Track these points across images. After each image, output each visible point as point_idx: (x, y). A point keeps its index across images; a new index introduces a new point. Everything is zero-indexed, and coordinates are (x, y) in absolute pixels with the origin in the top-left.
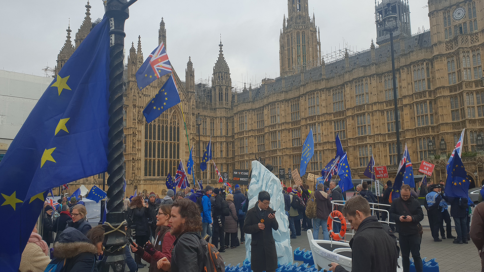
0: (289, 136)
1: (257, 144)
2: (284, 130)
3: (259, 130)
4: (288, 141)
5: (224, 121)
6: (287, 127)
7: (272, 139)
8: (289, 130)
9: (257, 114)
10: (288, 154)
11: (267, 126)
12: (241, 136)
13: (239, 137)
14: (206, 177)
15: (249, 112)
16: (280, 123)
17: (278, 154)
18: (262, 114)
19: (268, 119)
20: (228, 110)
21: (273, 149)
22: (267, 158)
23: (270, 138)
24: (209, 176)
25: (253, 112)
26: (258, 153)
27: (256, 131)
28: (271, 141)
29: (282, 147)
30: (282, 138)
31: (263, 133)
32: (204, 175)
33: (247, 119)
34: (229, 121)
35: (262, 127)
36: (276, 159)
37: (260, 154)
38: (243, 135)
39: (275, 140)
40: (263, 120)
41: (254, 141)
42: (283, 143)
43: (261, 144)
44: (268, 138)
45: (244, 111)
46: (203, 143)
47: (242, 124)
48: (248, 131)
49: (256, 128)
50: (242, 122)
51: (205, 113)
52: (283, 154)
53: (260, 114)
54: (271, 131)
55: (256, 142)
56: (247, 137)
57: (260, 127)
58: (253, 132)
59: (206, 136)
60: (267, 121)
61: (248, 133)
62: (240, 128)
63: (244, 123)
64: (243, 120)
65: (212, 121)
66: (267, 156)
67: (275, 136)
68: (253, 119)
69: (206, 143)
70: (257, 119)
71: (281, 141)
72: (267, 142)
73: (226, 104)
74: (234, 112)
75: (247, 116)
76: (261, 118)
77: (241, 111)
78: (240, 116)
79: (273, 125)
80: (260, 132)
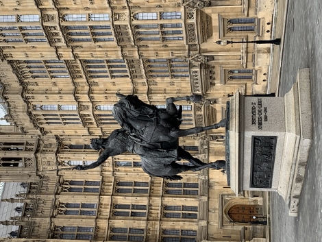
9: (34, 77)
11: (55, 53)
12: (93, 121)
13: (95, 125)
14: (195, 209)
15: (30, 100)
16: (39, 13)
17: (128, 23)
18: (29, 65)
19: (38, 50)
20: (41, 142)
21: (113, 37)
22: (140, 55)
23: (84, 44)
24: (191, 202)
25: (29, 87)
26: (131, 78)
27: (77, 81)
28: (92, 44)
29: (106, 9)
30: (82, 9)
31: (79, 62)
32: (189, 214)
33: (49, 103)
34: (67, 142)
35: (64, 65)
36: (140, 30)
37: (133, 71)
38: (89, 115)
39: (88, 31)
40: (46, 62)
41: (101, 87)
42: (94, 6)
43: (107, 69)
44: (88, 50)
45: (30, 114)
46: (114, 214)
47: (63, 119)
48: (79, 102)
49: (70, 80)
50: (58, 119)
51: (47, 208)
52: (126, 5)
53: (31, 69)
54: (66, 42)
55: (104, 83)
56: (93, 108)
57: (65, 69)
58: (79, 88)
59: (100, 204)
60: (43, 53)
61: (84, 104)
62: (73, 123)
63: (58, 113)
64: (52, 115)
65: (66, 186)
66: (136, 55)
67: (78, 31)
68: (47, 87)
69: (115, 206)
70: (46, 77)
71: (90, 12)
72: (99, 55)
73: (29, 147)
74: (40, 133)
75: (41, 104)
76: (41, 67)
77: (31, 119)
78: (46, 121)
79: (47, 36)
80: (79, 72)
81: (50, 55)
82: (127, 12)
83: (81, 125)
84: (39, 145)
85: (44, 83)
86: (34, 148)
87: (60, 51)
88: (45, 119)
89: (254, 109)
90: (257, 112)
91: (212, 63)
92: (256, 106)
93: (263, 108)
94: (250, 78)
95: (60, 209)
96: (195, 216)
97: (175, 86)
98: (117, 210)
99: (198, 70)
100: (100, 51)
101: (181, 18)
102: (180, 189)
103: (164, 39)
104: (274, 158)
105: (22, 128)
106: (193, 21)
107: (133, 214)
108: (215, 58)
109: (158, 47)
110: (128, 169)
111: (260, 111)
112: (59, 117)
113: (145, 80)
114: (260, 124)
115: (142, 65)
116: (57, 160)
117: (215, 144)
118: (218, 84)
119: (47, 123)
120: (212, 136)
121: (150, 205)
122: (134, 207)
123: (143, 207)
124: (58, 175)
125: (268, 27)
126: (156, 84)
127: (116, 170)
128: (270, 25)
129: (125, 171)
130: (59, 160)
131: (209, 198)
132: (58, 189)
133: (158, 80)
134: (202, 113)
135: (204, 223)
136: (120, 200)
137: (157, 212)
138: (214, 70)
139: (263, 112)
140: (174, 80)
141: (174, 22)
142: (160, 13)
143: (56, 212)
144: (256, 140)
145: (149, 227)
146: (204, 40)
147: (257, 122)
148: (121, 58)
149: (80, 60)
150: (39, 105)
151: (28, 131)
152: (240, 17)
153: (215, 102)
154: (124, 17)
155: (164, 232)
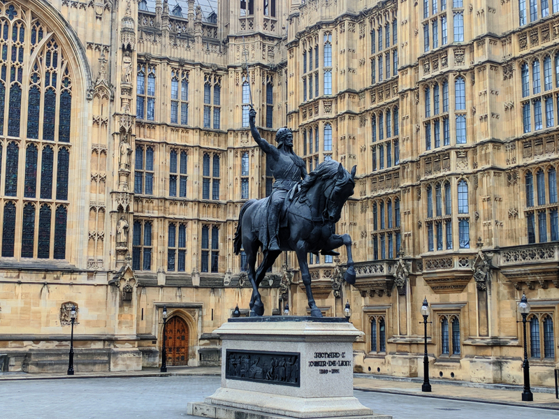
0: (509, 91)
1: (369, 143)
2: (481, 66)
3: (377, 90)
4: (500, 110)
5: (258, 78)
6: (499, 53)
7: (427, 112)
8: (507, 67)
9: (373, 33)
10: (504, 166)
11: (408, 64)
12: (309, 120)
13: (302, 122)
14: (182, 266)
15: (338, 27)
16: (467, 42)
17: (453, 170)
18: (391, 26)
19: (413, 39)
20: (276, 42)
21: (433, 149)
22: (406, 189)
23: (421, 107)
24: (192, 262)
25: (357, 26)
26: (372, 175)
27: (368, 96)
28: (422, 119)
29: (474, 138)
30: (473, 104)
31: (395, 98)
32: (176, 257)
33: (334, 55)
34: (276, 81)
35: (391, 76)
36: (443, 189)
37: (382, 177)
38: (317, 113)
39: (441, 113)
40: (395, 50)
41: (359, 131)
42: (477, 122)
43: (385, 139)
44: (414, 112)
45: (319, 26)
47: (311, 76)
48: (336, 98)
49: (369, 85)
50: (311, 69)
51: (181, 52)
52: (479, 168)
53: (384, 29)
54: (425, 80)
55: (365, 135)
56: (328, 119)
57: (384, 78)
58: (357, 98)
59: (186, 129)
60: (408, 47)
61: (333, 106)
62: (305, 90)
63: (320, 69)
64: (317, 60)
65: (212, 79)
66: (407, 183)
67: (441, 98)
68: (358, 51)
69: (185, 152)
70: (373, 51)
71: (469, 116)
72: (406, 129)
73: (269, 24)
74: (289, 41)
75: (333, 44)
76: (387, 44)
77: (311, 28)
78: (308, 50)
79: (433, 53)
80: (381, 98)
81: (405, 57)
82: (470, 170)
83: (302, 101)
84: (272, 39)
85: (363, 48)
86: (268, 32)
87: (410, 72)
88: (311, 49)
89: (336, 355)
90: (332, 360)
91: (395, 292)
92: (341, 359)
93: (337, 367)
94: (373, 348)
95: (181, 72)
96: (171, 267)
97: (360, 239)
98: (179, 153)
99: (385, 272)
100: (411, 130)
101: (461, 248)
102: (210, 246)
103: (429, 224)
104: (269, 383)
105: (297, 16)
106: (457, 265)
107: (173, 179)
108: (403, 298)
109: (418, 214)
110: (238, 169)
111: (334, 363)
112: (314, 69)
113: (369, 195)
114: (317, 364)
115: (391, 191)
116: (249, 66)
117: (275, 297)
118: (363, 302)
119: (305, 52)
120: (287, 293)
121: (185, 202)
122: (184, 179)
123: (184, 193)
124: (229, 67)
125: (447, 374)
126: (364, 210)
127: (237, 153)
128: (450, 376)
129: (234, 166)
130: (250, 69)
131: (196, 287)
132: (207, 68)
133: (370, 214)
134: (322, 279)
135: (161, 280)
136: (194, 159)
137: (178, 212)
138: (385, 296)
139: (333, 367)
140: (369, 239)
141: (455, 237)
142: (468, 218)
143: (176, 65)
144: (293, 358)
145: (155, 202)
146: (428, 281)
147: (318, 359)
148: (401, 161)
149: (398, 100)
150: (332, 39)
151: (294, 24)
152: (462, 332)
153: (337, 297)
154: (462, 165)
155: (149, 224)
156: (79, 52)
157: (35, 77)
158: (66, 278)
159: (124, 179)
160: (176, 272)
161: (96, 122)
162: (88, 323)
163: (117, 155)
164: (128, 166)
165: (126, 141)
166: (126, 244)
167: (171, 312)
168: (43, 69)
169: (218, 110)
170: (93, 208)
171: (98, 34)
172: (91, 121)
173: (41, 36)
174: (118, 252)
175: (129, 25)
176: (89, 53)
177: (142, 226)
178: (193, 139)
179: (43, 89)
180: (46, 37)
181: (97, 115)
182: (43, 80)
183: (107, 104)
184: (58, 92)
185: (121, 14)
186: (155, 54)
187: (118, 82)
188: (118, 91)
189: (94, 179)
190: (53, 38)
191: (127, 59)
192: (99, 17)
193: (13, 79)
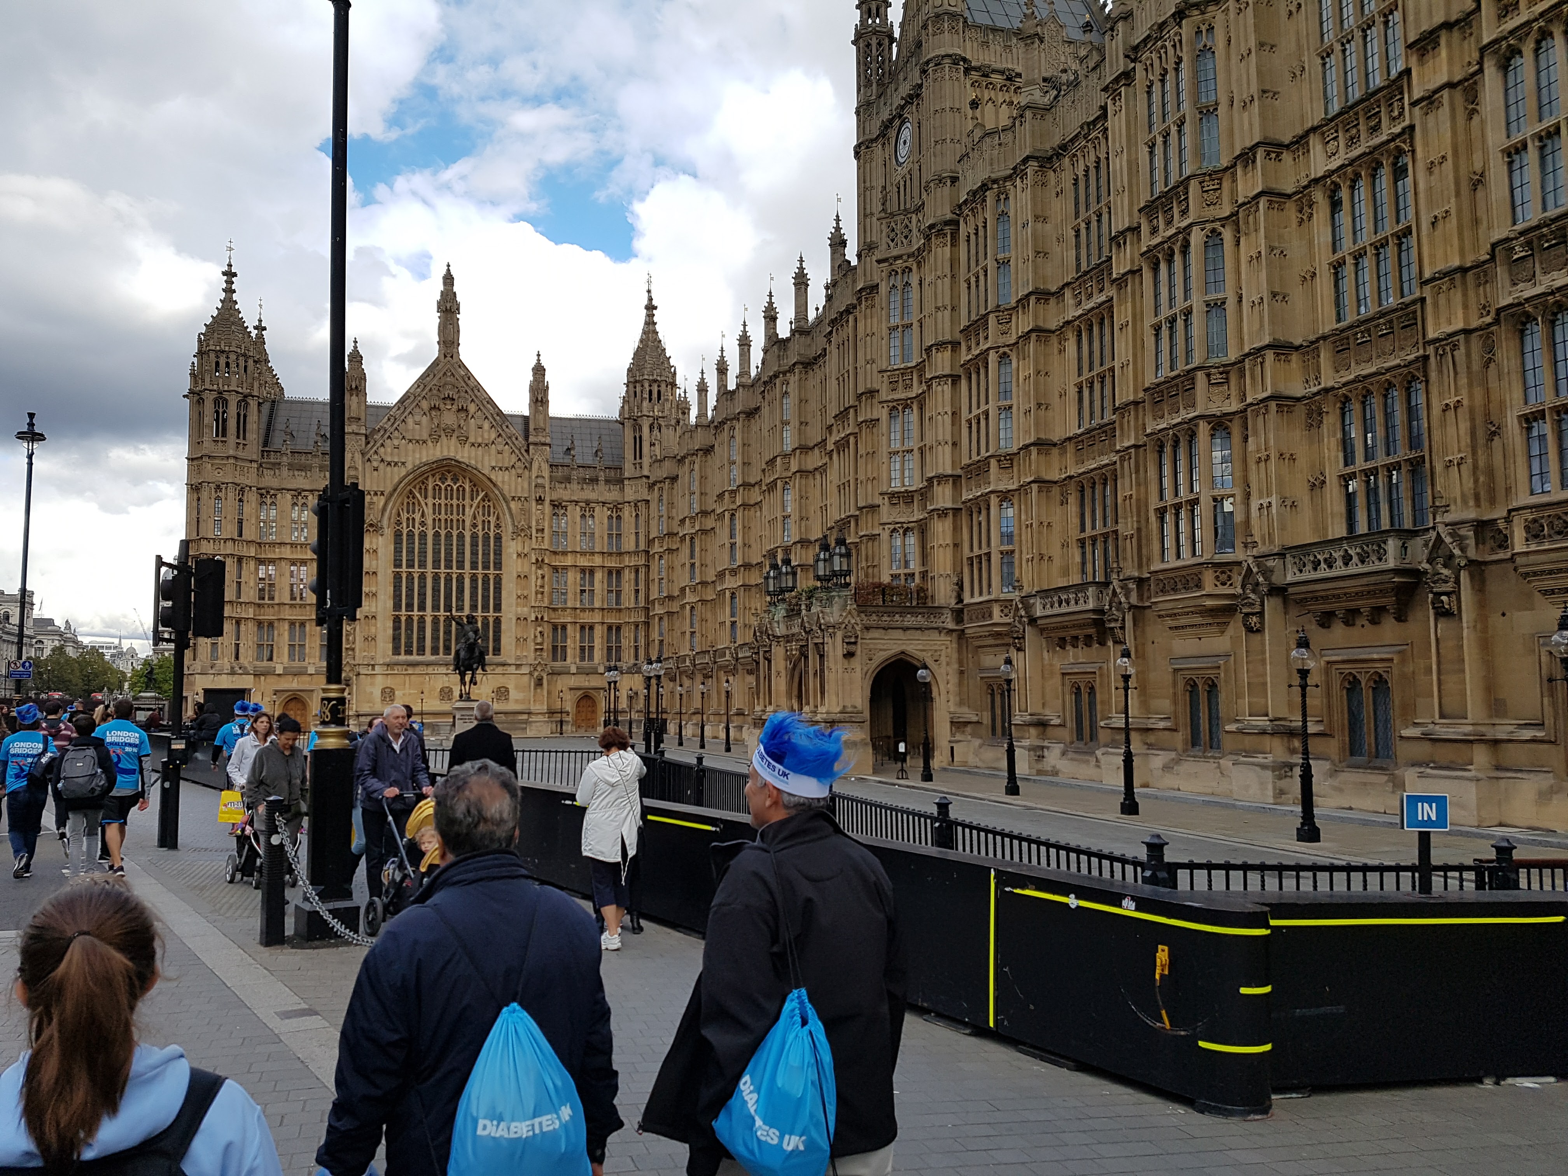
14: (591, 658)
24: (598, 655)
32: (585, 652)
46: (583, 570)
51: (589, 494)
59: (593, 554)
69: (592, 571)
95: (587, 509)
96: (582, 659)
98: (587, 573)
102: (614, 642)
107: (583, 592)
110: (633, 582)
121: (593, 610)
122: (591, 591)
123: (592, 602)
132: (610, 504)
135: (573, 669)
137: (586, 618)
143: (583, 505)
145: (568, 611)
155: (564, 627)
156: (504, 505)
157: (475, 526)
158: (499, 670)
159: (539, 596)
160: (586, 663)
161: (519, 555)
162: (517, 701)
163: (534, 580)
164: (542, 587)
165: (540, 568)
166: (541, 644)
167: (581, 692)
168: (480, 519)
169: (619, 536)
170: (519, 619)
171: (520, 489)
172: (515, 556)
173: (478, 495)
174: (536, 650)
175: (540, 481)
176: (513, 505)
177: (559, 629)
178: (598, 561)
179: (480, 534)
180: (482, 495)
181: (520, 550)
182: (480, 527)
183: (527, 541)
184: (492, 534)
185: (534, 473)
186: (566, 498)
187: (534, 524)
188: (534, 532)
189: (519, 597)
190: (486, 495)
191: (539, 507)
192: (519, 476)
193: (458, 528)
